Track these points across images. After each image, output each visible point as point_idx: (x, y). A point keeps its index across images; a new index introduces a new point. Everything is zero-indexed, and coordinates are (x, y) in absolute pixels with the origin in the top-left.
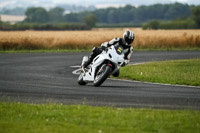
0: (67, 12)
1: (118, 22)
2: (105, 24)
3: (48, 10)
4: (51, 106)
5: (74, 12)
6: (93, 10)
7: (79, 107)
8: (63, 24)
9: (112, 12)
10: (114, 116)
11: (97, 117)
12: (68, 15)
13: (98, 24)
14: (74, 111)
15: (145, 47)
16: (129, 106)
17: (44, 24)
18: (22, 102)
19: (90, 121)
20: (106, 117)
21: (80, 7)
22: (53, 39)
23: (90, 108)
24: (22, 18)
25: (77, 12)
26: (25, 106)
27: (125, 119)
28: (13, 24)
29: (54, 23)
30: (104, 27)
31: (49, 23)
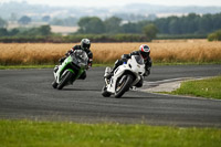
0: (125, 22)
1: (180, 32)
2: (166, 36)
3: (103, 20)
4: (106, 126)
5: (132, 22)
6: (153, 19)
7: (137, 127)
8: (120, 35)
9: (173, 22)
10: (175, 136)
11: (156, 138)
12: (125, 25)
13: (158, 36)
14: (132, 131)
15: (211, 60)
16: (192, 126)
17: (100, 36)
18: (74, 121)
19: (150, 142)
20: (167, 138)
21: (139, 16)
22: (109, 52)
23: (149, 128)
24: (74, 29)
25: (136, 21)
26: (78, 126)
27: (188, 139)
28: (65, 35)
29: (110, 35)
30: (166, 38)
31: (105, 35)
